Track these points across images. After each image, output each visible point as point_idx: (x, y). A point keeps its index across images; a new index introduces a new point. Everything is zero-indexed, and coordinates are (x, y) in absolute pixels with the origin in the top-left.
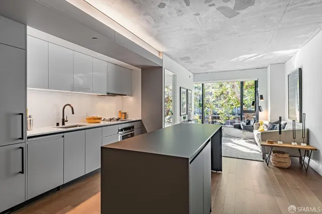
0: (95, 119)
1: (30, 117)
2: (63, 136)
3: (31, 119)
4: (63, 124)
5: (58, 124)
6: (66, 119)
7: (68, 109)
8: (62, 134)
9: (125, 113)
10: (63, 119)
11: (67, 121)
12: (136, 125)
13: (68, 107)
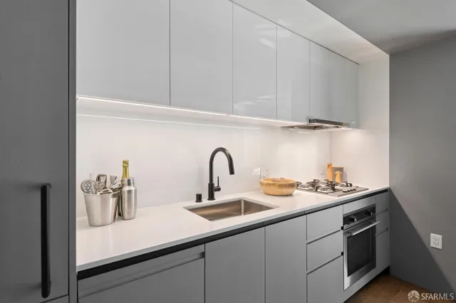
0: (281, 186)
1: (129, 184)
2: (203, 255)
3: (132, 188)
4: (211, 197)
5: (199, 198)
6: (216, 185)
7: (221, 159)
8: (201, 248)
9: (341, 169)
10: (211, 185)
11: (219, 189)
12: (380, 203)
13: (220, 154)
